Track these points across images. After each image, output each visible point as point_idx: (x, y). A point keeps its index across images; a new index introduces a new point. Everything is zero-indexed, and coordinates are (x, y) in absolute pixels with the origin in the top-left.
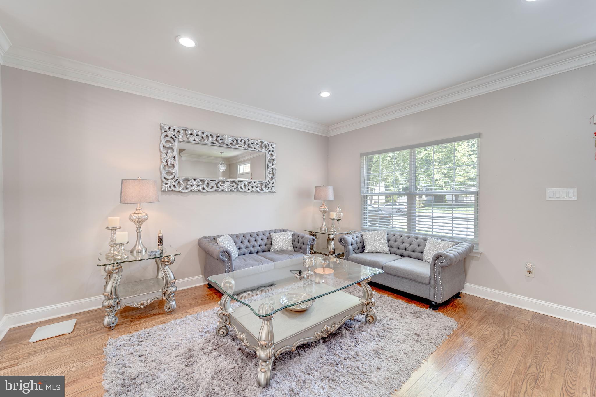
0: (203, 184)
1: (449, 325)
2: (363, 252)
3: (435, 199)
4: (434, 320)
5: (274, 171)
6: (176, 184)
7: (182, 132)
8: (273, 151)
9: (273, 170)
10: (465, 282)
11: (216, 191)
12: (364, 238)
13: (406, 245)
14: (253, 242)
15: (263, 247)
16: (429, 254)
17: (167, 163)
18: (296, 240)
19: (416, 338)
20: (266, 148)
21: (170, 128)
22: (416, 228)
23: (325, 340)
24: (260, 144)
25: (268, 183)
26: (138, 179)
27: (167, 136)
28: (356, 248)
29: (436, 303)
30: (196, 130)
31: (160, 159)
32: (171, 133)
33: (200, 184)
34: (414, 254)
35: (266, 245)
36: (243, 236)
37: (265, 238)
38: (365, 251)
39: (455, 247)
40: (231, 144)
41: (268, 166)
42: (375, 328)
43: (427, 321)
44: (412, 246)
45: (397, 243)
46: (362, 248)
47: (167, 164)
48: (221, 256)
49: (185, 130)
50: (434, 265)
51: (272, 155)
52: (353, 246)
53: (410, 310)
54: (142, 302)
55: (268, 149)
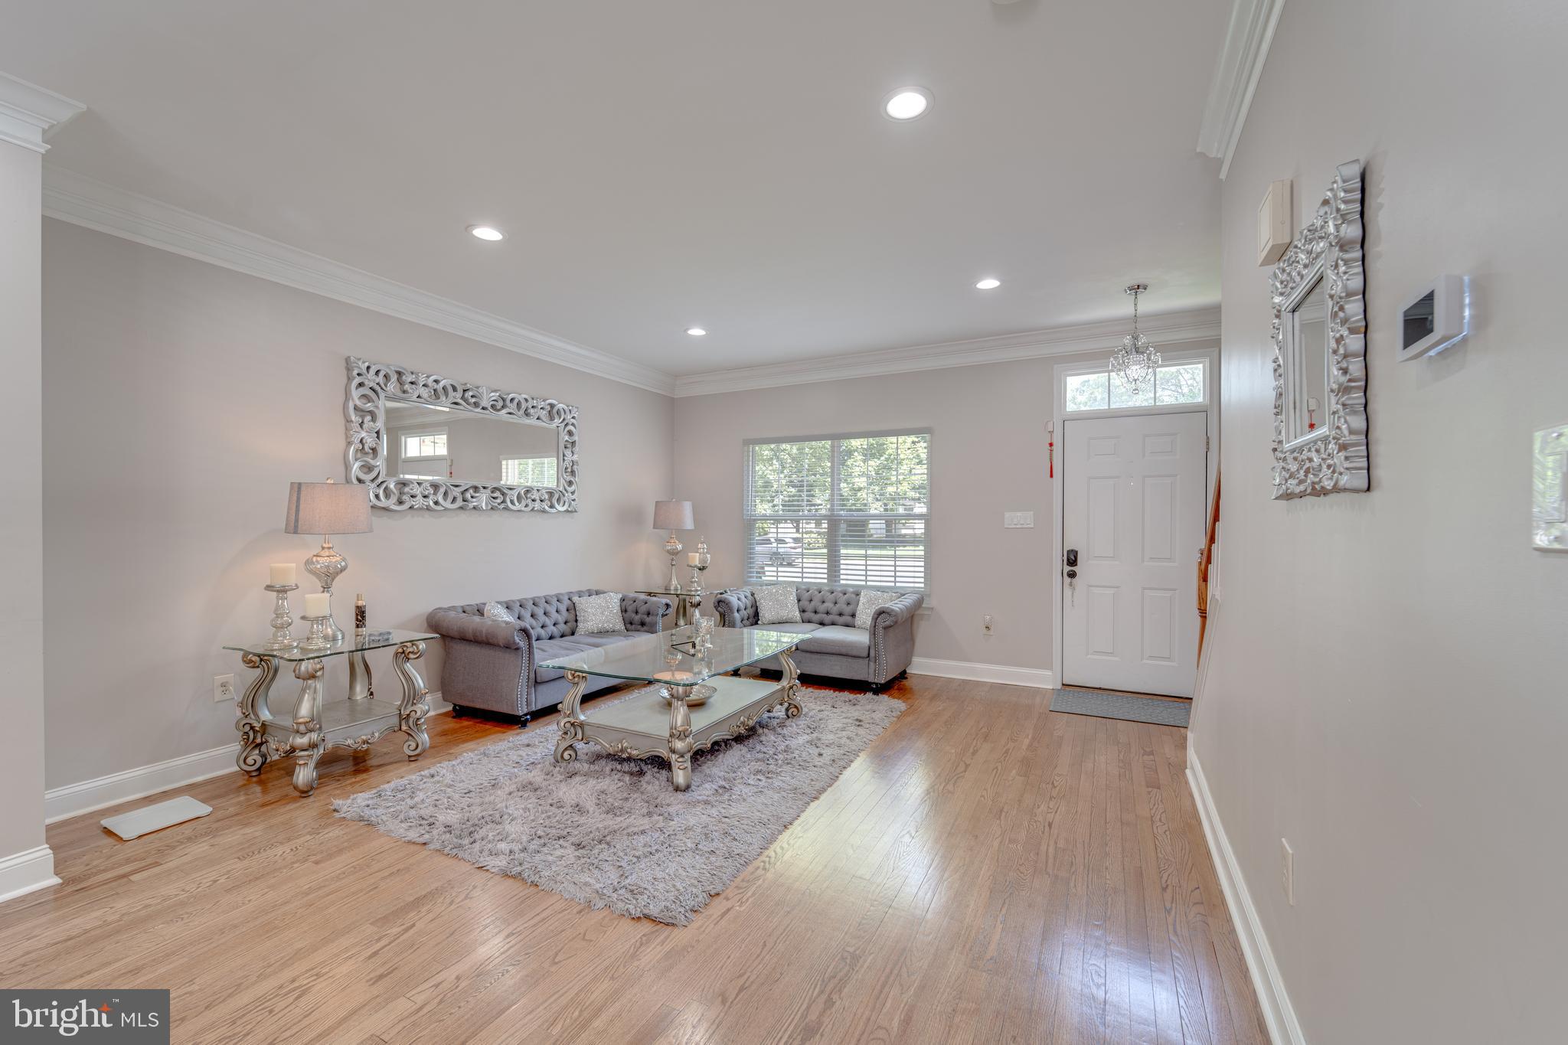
0: (435, 493)
1: (895, 706)
2: (756, 623)
3: (850, 526)
4: (877, 704)
5: (575, 467)
6: (381, 492)
7: (394, 378)
8: (573, 424)
9: (573, 465)
10: (912, 656)
11: (461, 508)
12: (758, 599)
13: (829, 605)
14: (542, 618)
15: (562, 627)
16: (864, 616)
17: (363, 445)
18: (630, 609)
19: (858, 723)
20: (560, 418)
21: (368, 368)
22: (842, 577)
23: (739, 739)
24: (549, 408)
25: (564, 491)
26: (329, 481)
27: (361, 385)
28: (746, 618)
29: (876, 684)
30: (423, 374)
31: (344, 436)
32: (371, 380)
33: (429, 494)
34: (842, 619)
35: (566, 623)
36: (519, 604)
37: (563, 608)
38: (759, 622)
39: (900, 599)
40: (493, 406)
41: (564, 455)
42: (802, 722)
43: (869, 707)
44: (837, 606)
45: (813, 603)
46: (754, 617)
47: (363, 448)
48: (516, 638)
49: (399, 373)
50: (875, 626)
51: (570, 433)
52: (741, 612)
53: (843, 698)
54: (364, 737)
55: (564, 420)
